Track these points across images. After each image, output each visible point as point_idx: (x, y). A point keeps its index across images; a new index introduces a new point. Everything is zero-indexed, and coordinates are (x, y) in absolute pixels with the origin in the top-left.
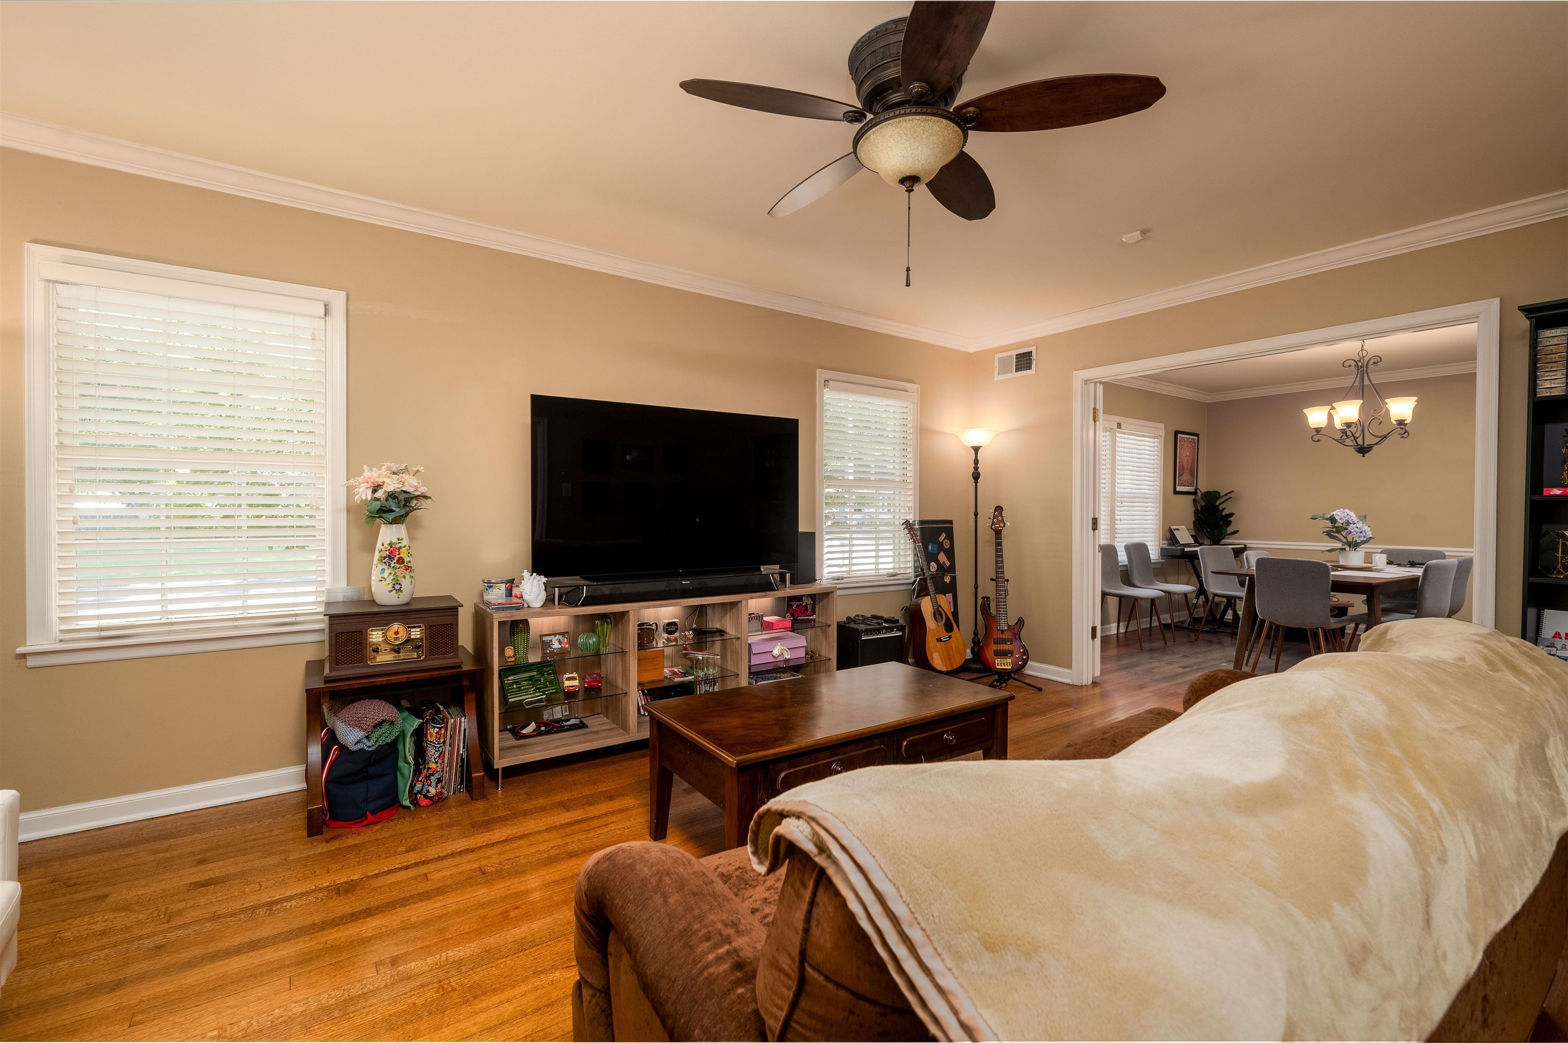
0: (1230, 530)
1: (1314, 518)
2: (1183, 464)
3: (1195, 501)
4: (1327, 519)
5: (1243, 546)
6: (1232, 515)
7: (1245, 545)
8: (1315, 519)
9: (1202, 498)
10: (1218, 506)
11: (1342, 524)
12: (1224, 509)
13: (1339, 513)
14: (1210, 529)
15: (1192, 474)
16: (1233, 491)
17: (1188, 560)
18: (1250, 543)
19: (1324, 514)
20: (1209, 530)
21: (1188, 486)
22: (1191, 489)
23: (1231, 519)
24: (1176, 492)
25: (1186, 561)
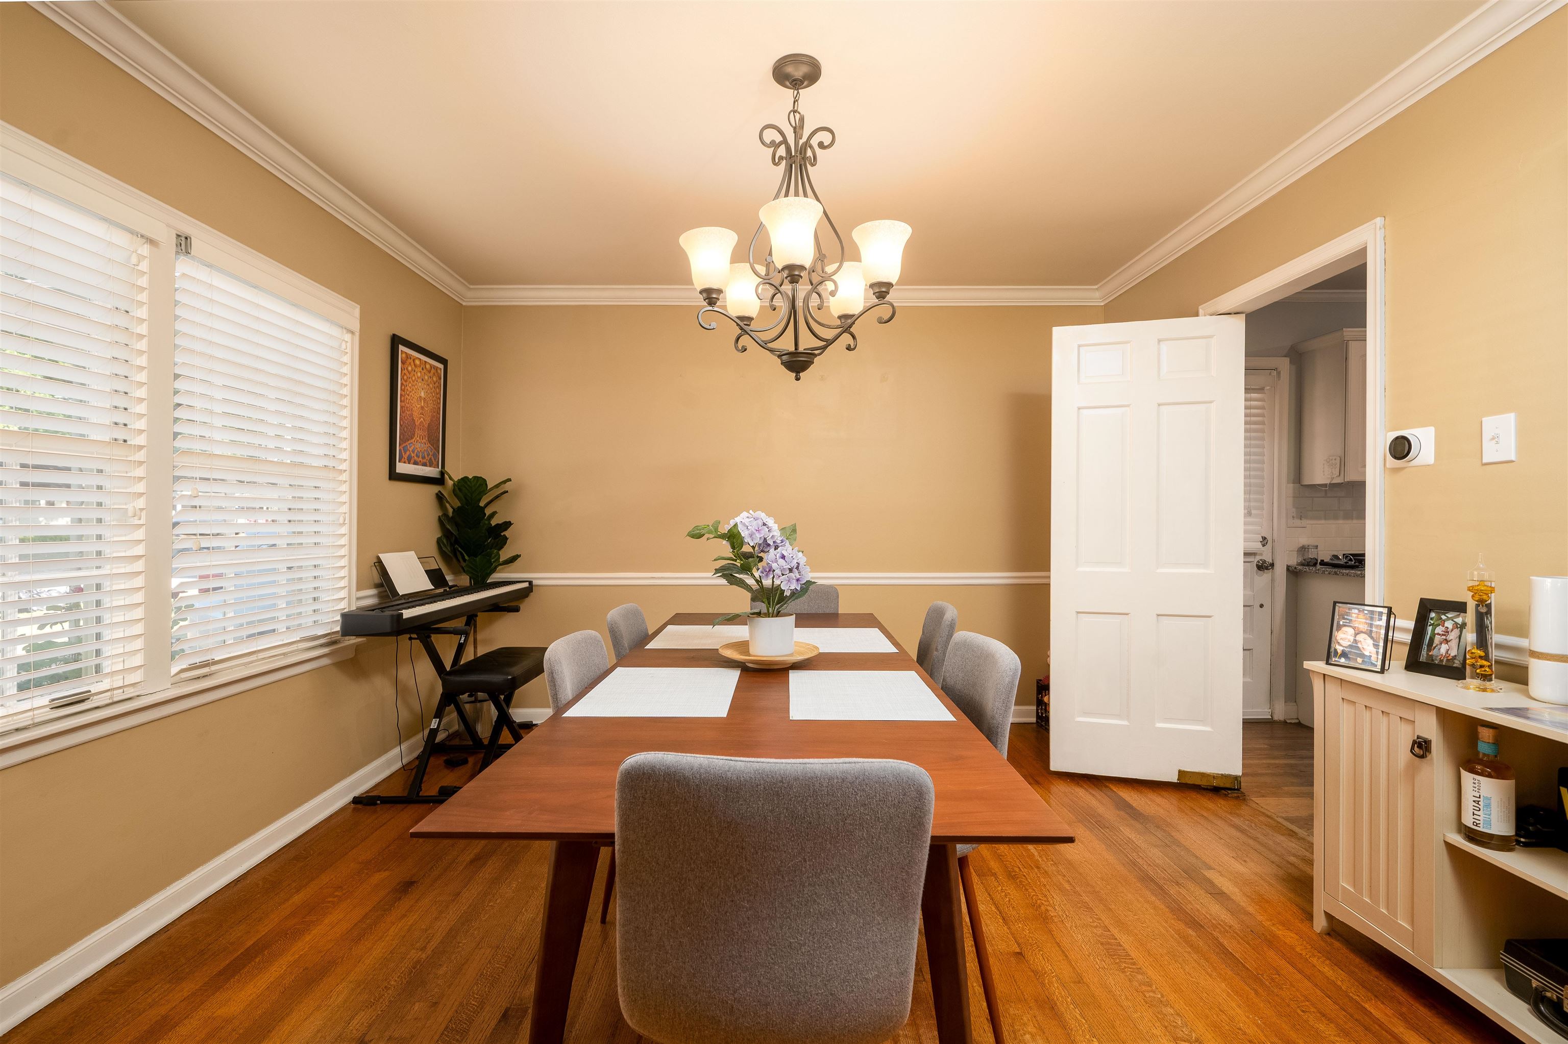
0: (505, 554)
1: (697, 535)
2: (412, 415)
3: (440, 497)
4: (723, 536)
5: (526, 585)
6: (507, 525)
7: (530, 583)
8: (700, 536)
9: (454, 491)
10: (483, 509)
11: (753, 547)
12: (494, 513)
13: (746, 521)
14: (469, 556)
15: (433, 441)
16: (509, 480)
17: (414, 636)
18: (541, 578)
19: (716, 525)
20: (466, 557)
21: (424, 465)
22: (431, 472)
23: (507, 533)
24: (394, 476)
25: (411, 639)
